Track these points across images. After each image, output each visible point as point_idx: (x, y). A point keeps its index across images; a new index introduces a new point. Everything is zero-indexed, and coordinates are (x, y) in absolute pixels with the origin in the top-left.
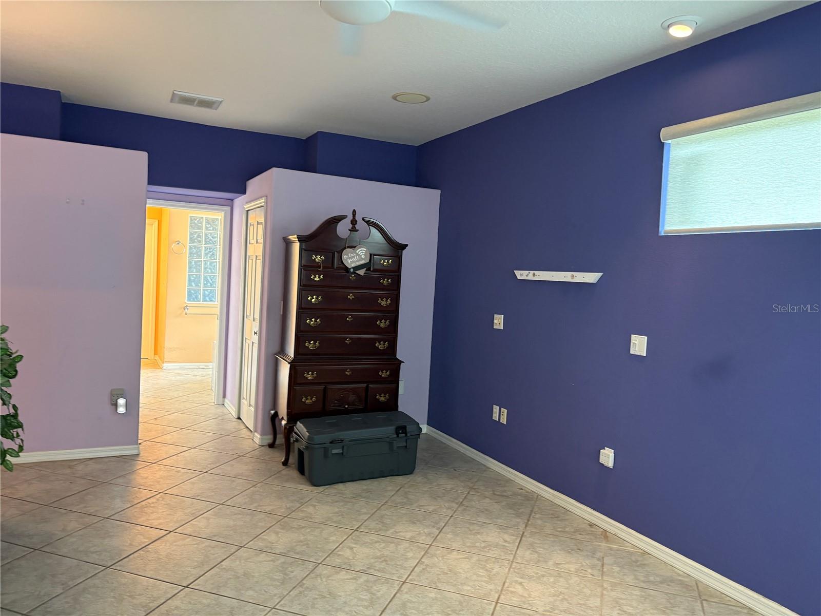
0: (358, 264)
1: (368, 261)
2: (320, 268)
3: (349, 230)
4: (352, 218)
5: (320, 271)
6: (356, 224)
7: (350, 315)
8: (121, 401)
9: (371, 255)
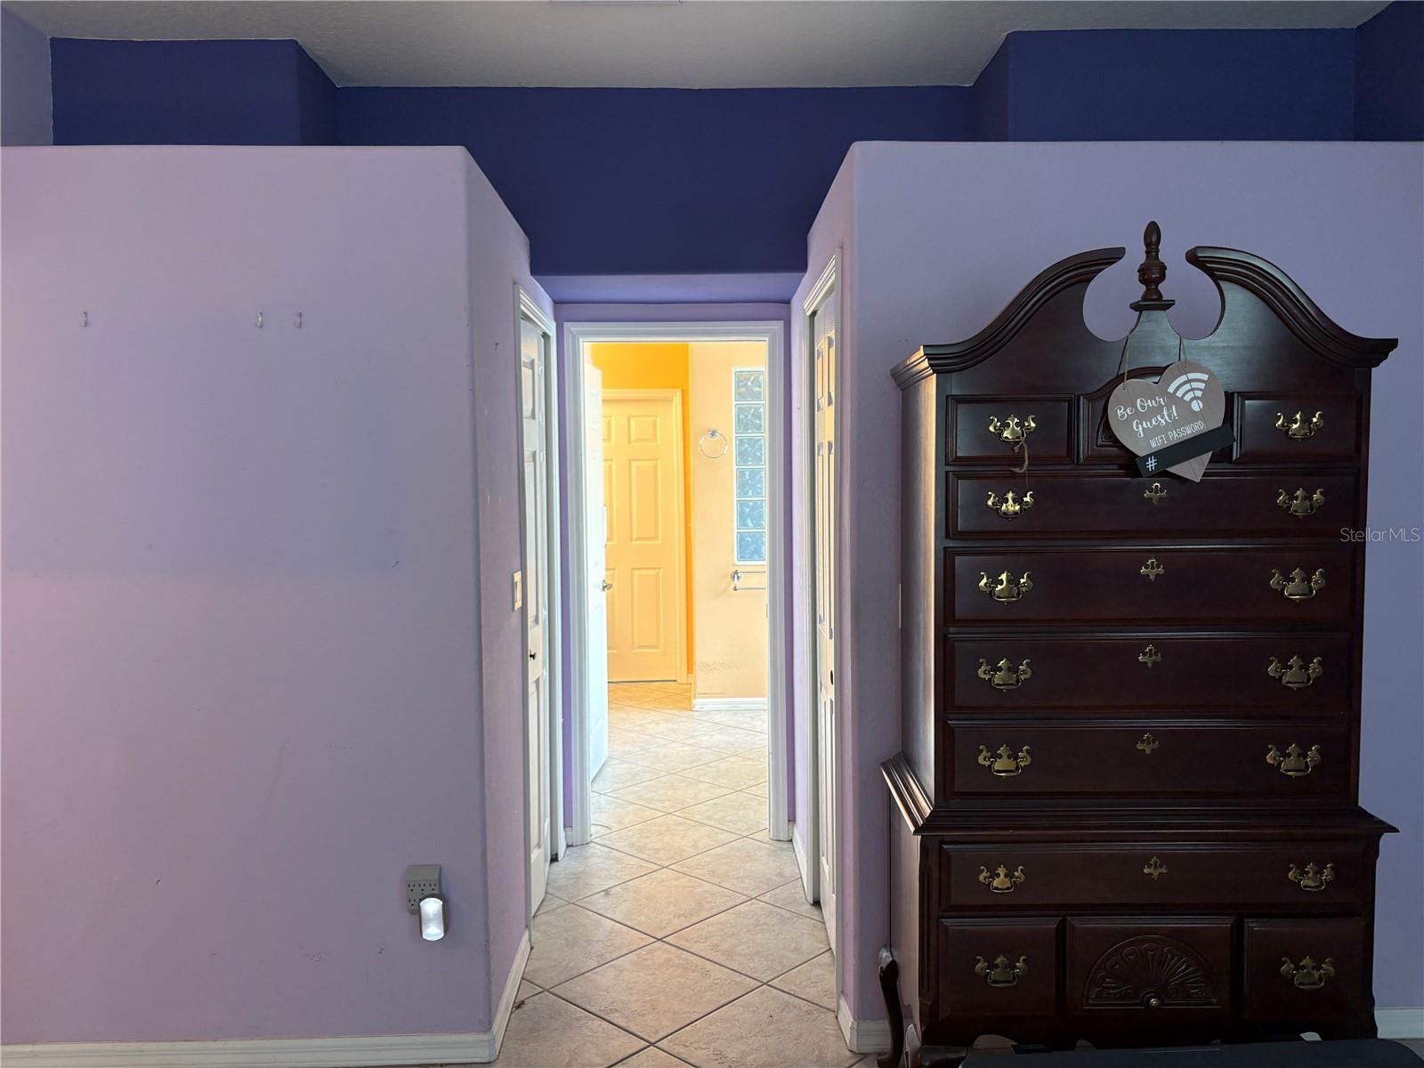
0: (1176, 436)
1: (1217, 422)
2: (1021, 466)
3: (1135, 307)
4: (1142, 258)
5: (1023, 476)
6: (1162, 277)
7: (1150, 641)
8: (432, 907)
9: (1229, 397)
